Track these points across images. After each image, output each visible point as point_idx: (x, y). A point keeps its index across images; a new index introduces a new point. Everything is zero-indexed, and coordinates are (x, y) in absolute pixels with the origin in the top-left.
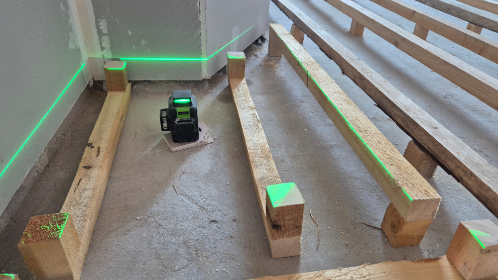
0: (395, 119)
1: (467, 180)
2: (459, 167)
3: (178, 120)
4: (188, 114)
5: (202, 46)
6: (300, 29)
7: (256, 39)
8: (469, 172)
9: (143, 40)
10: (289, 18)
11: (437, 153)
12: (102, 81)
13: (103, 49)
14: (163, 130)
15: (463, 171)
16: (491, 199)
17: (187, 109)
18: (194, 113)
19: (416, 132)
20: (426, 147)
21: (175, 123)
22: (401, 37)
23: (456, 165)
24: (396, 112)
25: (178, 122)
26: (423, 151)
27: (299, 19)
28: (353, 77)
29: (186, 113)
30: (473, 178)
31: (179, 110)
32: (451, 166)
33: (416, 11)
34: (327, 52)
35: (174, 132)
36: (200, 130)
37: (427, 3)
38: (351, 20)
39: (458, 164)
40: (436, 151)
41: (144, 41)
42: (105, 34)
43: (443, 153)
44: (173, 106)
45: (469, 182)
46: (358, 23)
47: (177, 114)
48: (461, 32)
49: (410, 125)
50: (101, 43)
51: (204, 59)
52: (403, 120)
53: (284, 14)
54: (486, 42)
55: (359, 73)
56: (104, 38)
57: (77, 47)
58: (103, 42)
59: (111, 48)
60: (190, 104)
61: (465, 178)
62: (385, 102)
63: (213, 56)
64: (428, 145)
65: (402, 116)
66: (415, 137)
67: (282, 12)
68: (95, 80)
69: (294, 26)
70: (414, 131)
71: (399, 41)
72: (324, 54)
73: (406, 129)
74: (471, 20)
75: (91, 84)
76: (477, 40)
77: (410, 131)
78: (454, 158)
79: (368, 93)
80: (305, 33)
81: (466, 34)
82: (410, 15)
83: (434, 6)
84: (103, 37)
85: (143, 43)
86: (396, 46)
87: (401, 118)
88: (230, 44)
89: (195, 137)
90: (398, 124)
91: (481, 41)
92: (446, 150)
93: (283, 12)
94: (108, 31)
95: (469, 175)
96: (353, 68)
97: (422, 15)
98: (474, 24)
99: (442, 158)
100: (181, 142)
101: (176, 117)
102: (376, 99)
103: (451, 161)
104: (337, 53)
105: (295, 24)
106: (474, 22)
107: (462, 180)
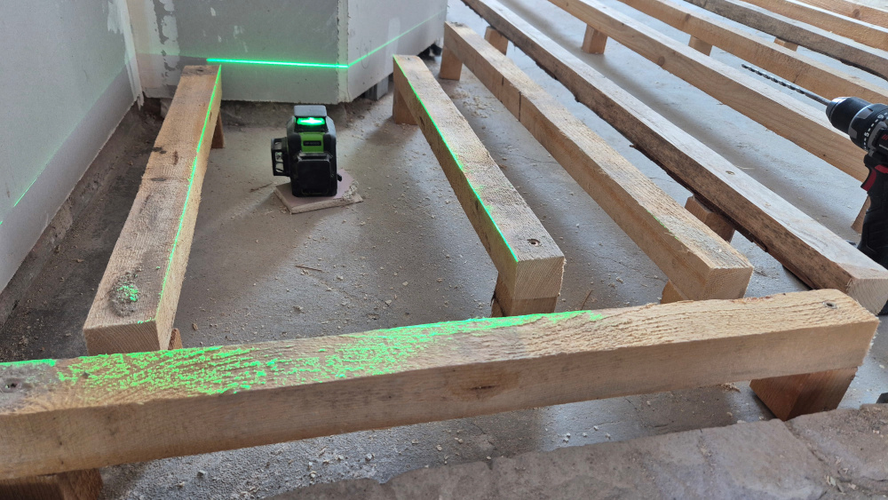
0: (665, 164)
1: (780, 244)
2: (767, 227)
3: (302, 154)
4: (320, 145)
5: (340, 43)
6: (502, 34)
7: (426, 47)
8: (784, 232)
9: (236, 27)
10: (481, 16)
11: (733, 209)
12: (158, 99)
13: (163, 39)
14: (276, 173)
15: (775, 231)
16: (817, 267)
17: (318, 137)
18: (330, 144)
19: (698, 182)
20: (715, 203)
21: (297, 160)
22: (668, 49)
23: (763, 224)
24: (667, 152)
25: (303, 158)
26: (711, 210)
27: (500, 17)
28: (594, 103)
29: (316, 143)
30: (790, 240)
31: (304, 136)
32: (755, 226)
33: (692, 14)
34: (549, 69)
35: (296, 177)
36: (340, 179)
37: (707, 7)
38: (584, 25)
39: (767, 222)
40: (731, 207)
41: (239, 28)
42: (168, 13)
43: (743, 207)
44: (295, 131)
45: (784, 248)
46: (596, 32)
47: (302, 144)
48: (764, 47)
49: (690, 170)
50: (160, 28)
51: (341, 66)
52: (678, 164)
53: (472, 11)
54: (805, 61)
55: (604, 96)
56: (167, 19)
57: (119, 30)
58: (164, 27)
59: (178, 39)
60: (323, 128)
61: (777, 243)
62: (648, 139)
63: (358, 64)
64: (719, 199)
65: (677, 157)
66: (698, 190)
67: (468, 7)
68: (148, 96)
69: (491, 30)
70: (696, 179)
71: (666, 56)
72: (543, 71)
73: (683, 178)
74: (779, 34)
75: (141, 103)
76: (790, 59)
77: (689, 181)
78: (760, 212)
79: (619, 127)
80: (509, 39)
81: (772, 50)
82: (681, 21)
83: (719, 12)
84: (165, 18)
85: (237, 32)
86: (661, 66)
87: (676, 161)
88: (385, 48)
89: (330, 190)
90: (670, 173)
91: (796, 60)
92: (748, 202)
93: (471, 8)
94: (175, 7)
95: (783, 236)
96: (594, 88)
97: (702, 21)
98: (784, 40)
99: (740, 216)
100: (308, 196)
101: (299, 149)
102: (633, 136)
103: (755, 217)
104: (567, 68)
105: (492, 27)
106: (785, 37)
107: (772, 246)
